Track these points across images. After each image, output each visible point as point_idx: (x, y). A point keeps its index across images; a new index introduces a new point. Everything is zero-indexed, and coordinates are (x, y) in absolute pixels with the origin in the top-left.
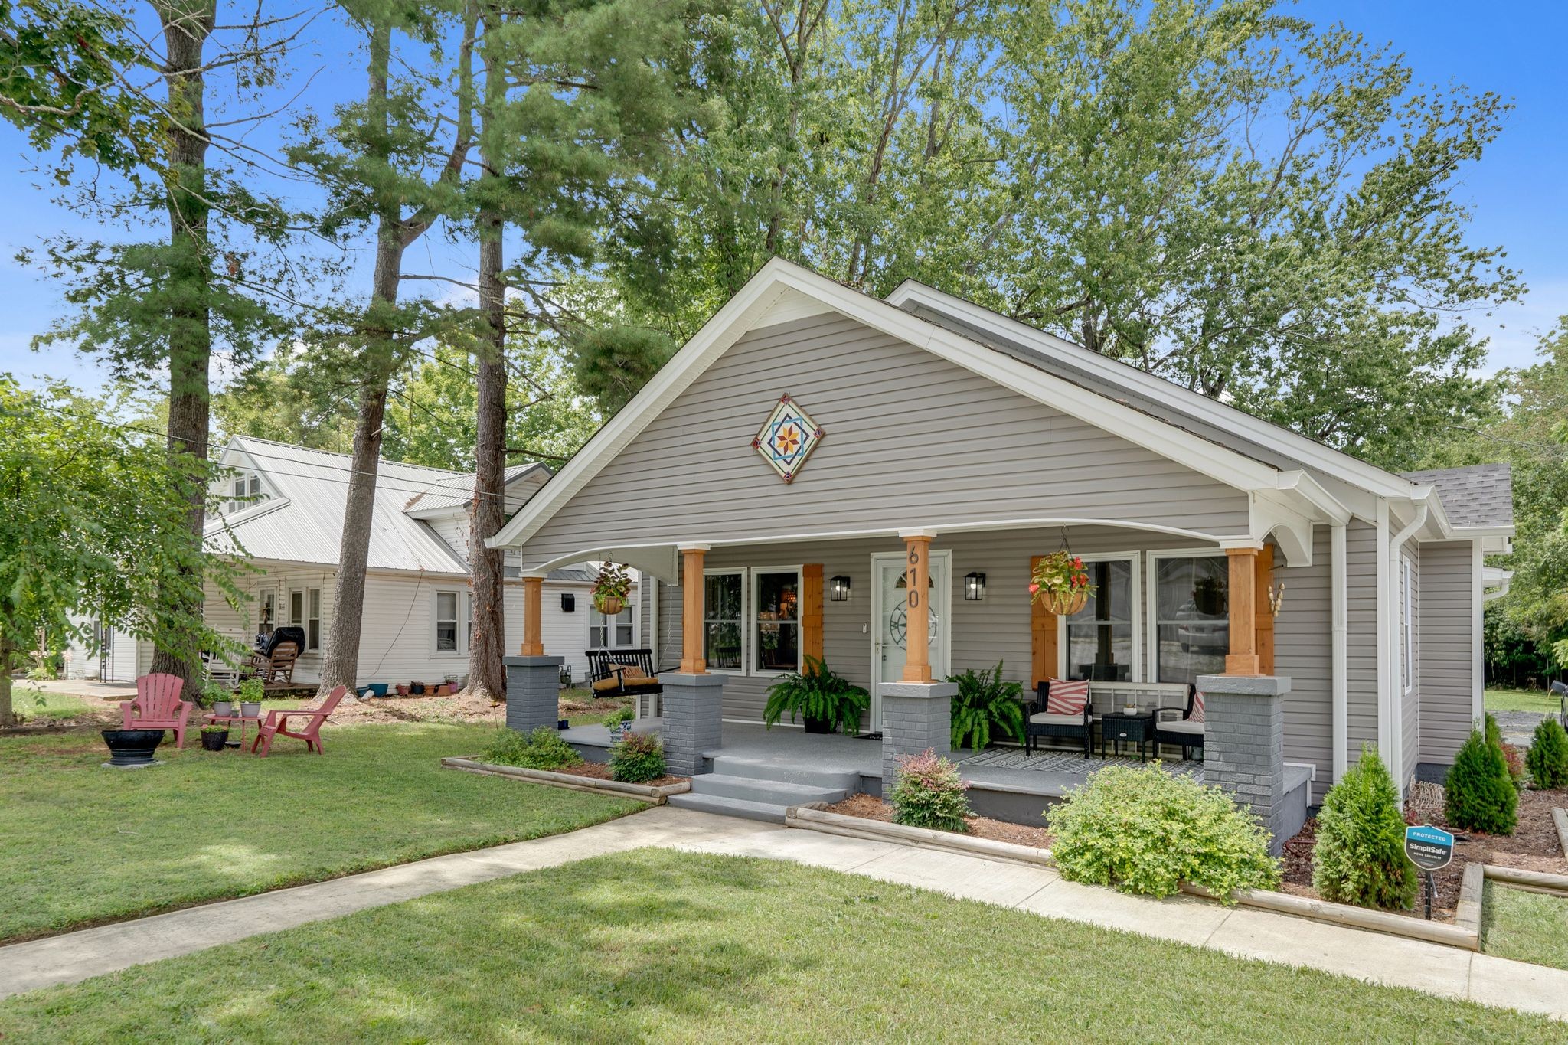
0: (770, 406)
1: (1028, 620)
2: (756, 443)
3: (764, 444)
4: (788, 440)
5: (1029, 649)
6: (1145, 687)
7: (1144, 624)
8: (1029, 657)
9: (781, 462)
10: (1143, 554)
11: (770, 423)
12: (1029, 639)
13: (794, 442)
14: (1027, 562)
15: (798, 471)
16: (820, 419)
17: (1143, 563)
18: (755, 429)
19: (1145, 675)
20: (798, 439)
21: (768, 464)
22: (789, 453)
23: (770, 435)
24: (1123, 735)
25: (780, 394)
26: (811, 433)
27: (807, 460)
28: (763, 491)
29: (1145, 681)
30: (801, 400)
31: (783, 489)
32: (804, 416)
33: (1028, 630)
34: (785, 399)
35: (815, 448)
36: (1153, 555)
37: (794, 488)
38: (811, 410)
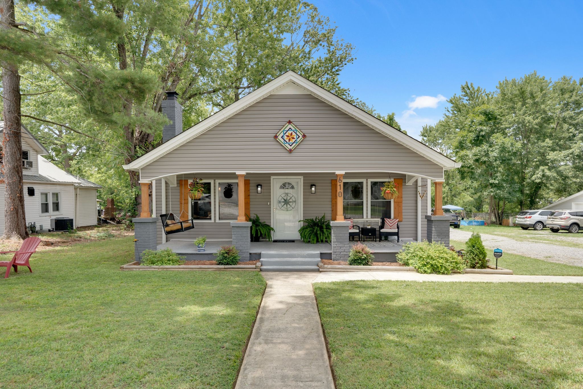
0: (283, 123)
1: (330, 200)
2: (276, 137)
3: (280, 137)
4: (291, 137)
5: (330, 209)
6: (367, 220)
7: (367, 201)
8: (330, 212)
9: (287, 145)
10: (367, 180)
11: (282, 130)
12: (330, 206)
13: (293, 138)
14: (330, 181)
15: (295, 149)
16: (304, 131)
17: (367, 183)
18: (276, 131)
19: (367, 216)
20: (295, 137)
21: (282, 145)
22: (291, 142)
23: (282, 134)
24: (370, 234)
25: (288, 120)
26: (301, 136)
27: (298, 145)
28: (279, 154)
29: (367, 218)
30: (295, 123)
31: (288, 154)
32: (297, 129)
33: (330, 203)
34: (290, 122)
35: (302, 141)
36: (370, 181)
37: (293, 154)
38: (300, 127)
